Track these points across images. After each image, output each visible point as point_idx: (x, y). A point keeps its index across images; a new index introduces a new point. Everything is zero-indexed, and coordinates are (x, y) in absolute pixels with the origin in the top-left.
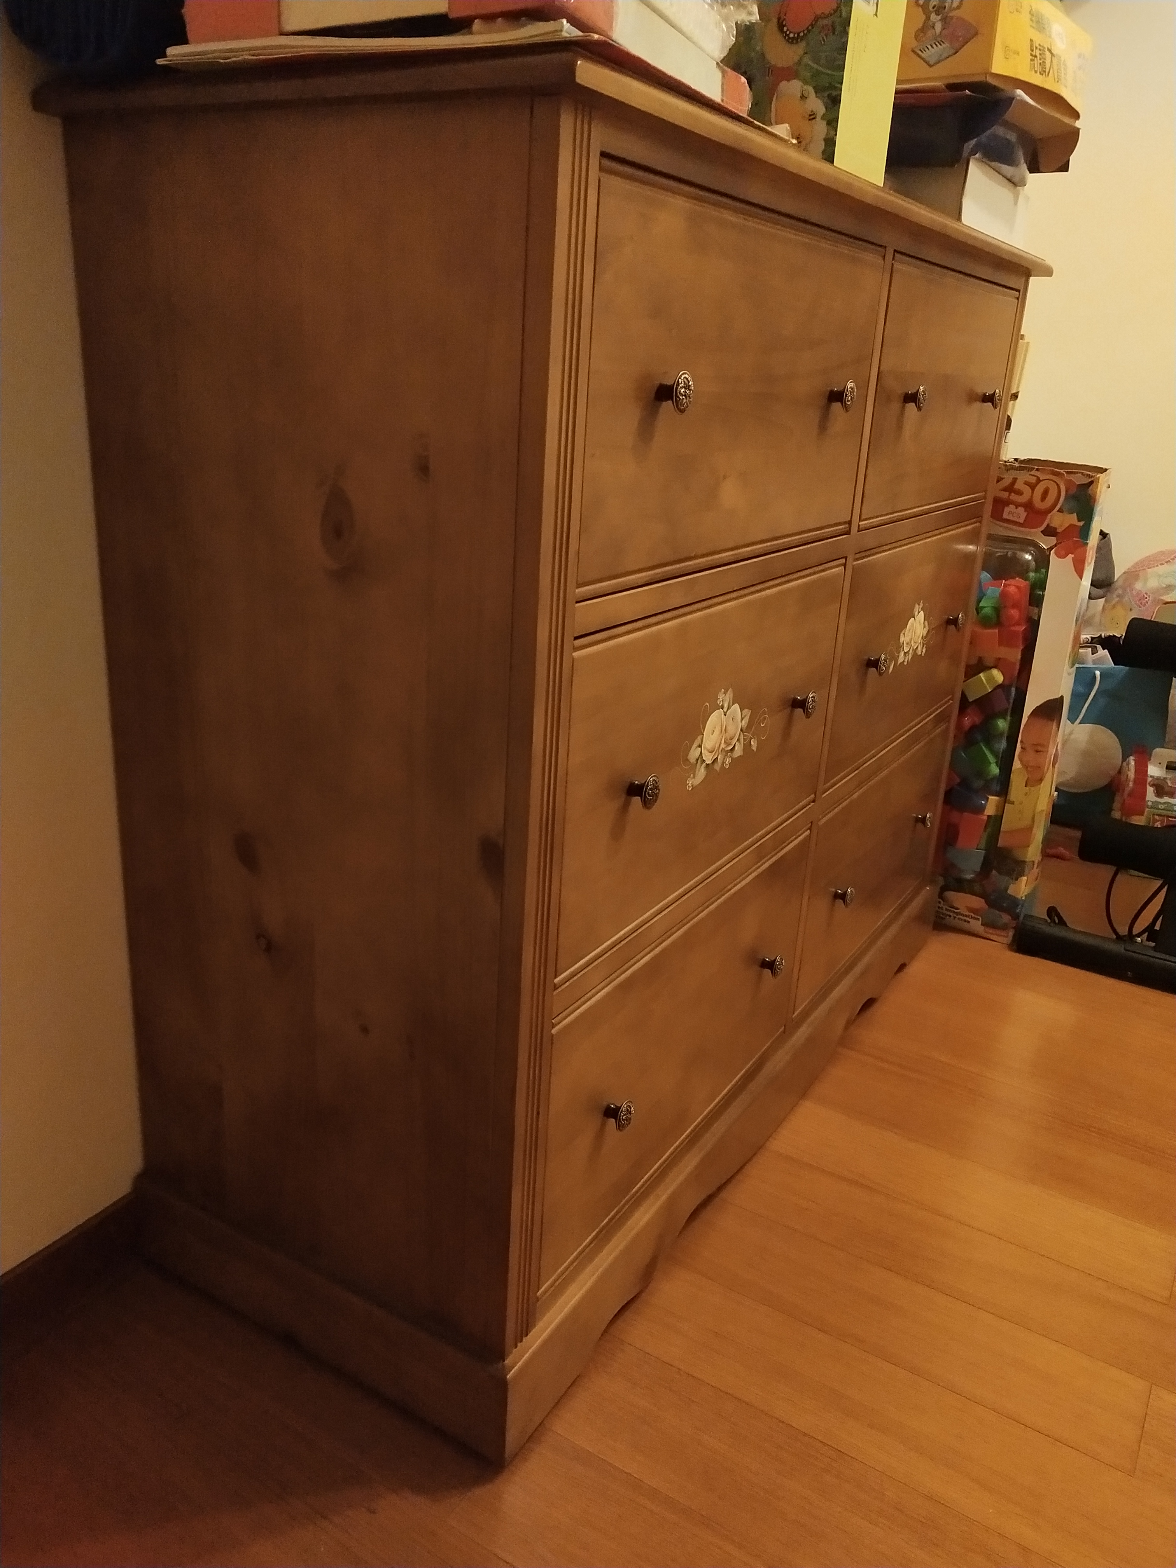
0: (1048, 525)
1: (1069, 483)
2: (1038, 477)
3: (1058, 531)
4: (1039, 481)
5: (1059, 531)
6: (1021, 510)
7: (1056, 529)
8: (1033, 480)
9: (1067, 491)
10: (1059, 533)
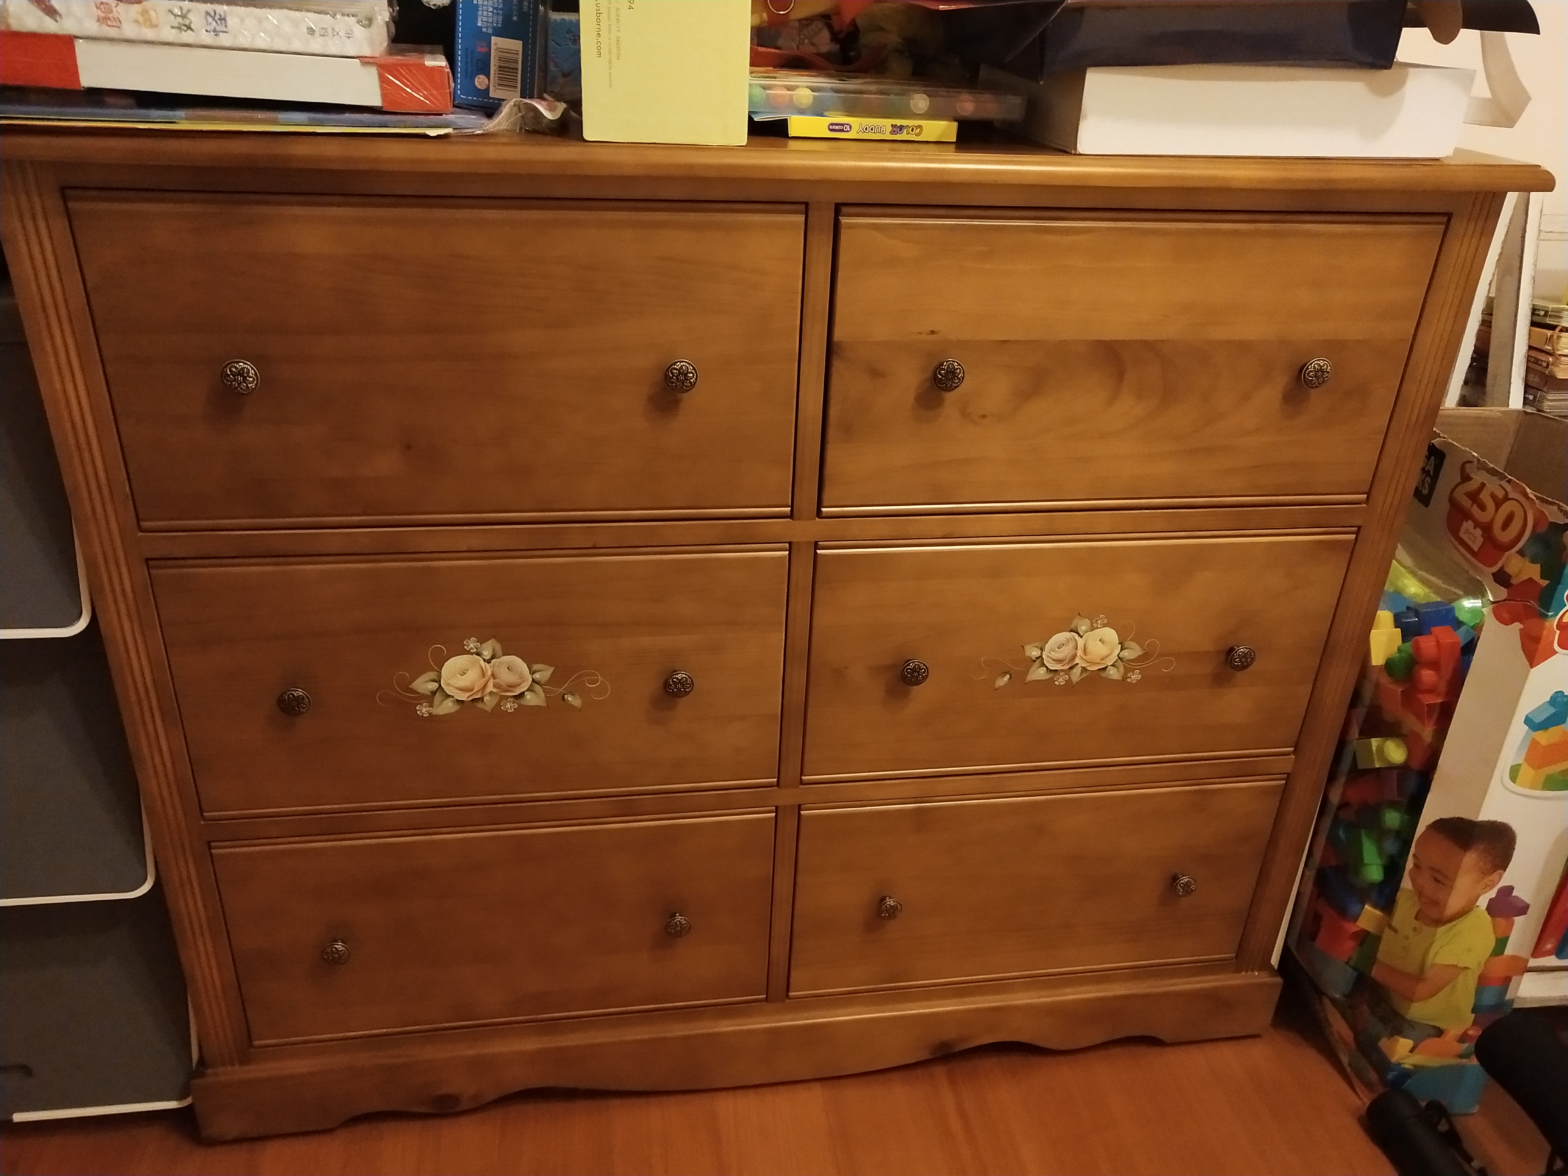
0: (1502, 568)
1: (1540, 517)
2: (1506, 492)
3: (1512, 581)
4: (1506, 498)
5: (1514, 583)
6: (1478, 532)
7: (1510, 576)
8: (1500, 494)
9: (1534, 527)
10: (1512, 584)
